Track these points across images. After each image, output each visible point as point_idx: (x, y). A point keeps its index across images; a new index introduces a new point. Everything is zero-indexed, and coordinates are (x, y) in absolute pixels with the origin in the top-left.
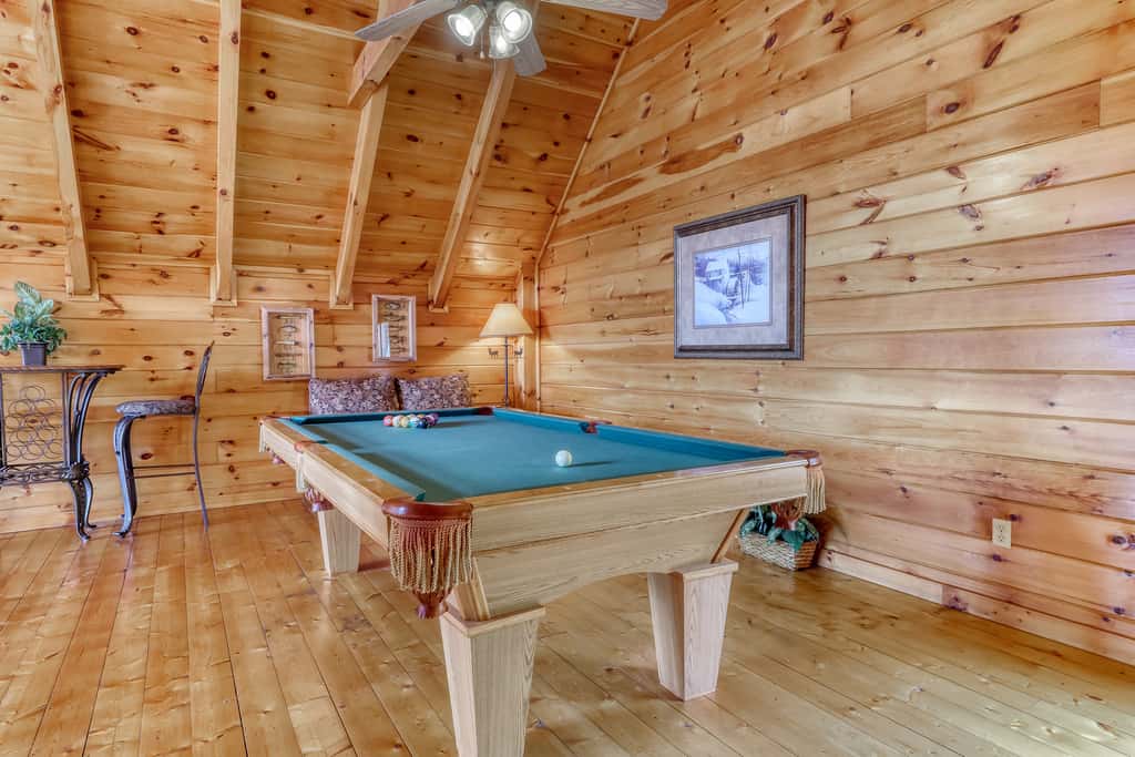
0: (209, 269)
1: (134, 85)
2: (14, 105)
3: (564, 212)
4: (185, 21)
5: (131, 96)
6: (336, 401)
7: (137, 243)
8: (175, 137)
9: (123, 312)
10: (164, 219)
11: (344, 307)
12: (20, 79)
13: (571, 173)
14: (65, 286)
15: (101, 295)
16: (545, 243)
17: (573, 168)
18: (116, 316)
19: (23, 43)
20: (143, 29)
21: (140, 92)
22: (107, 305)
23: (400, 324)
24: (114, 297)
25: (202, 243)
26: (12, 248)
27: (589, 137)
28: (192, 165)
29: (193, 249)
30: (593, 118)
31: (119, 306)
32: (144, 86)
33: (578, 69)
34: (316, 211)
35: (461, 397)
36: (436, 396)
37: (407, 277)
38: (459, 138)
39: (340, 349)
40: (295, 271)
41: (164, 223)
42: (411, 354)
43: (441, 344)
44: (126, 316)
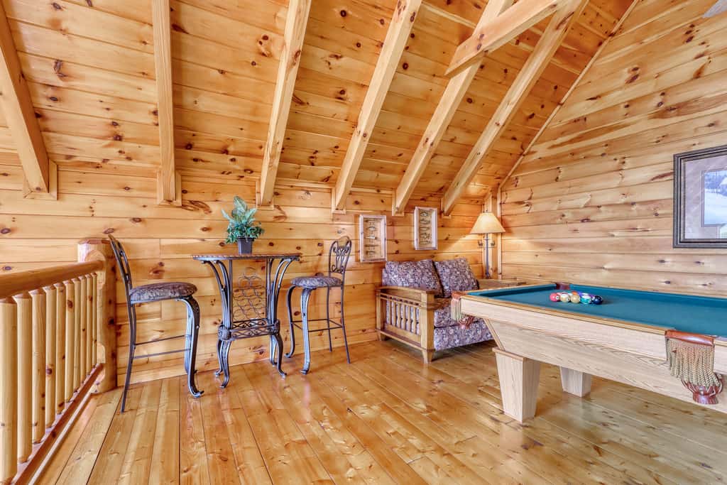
0: (331, 189)
1: (331, 56)
2: (258, 69)
3: (529, 153)
4: (376, 7)
5: (327, 64)
6: (408, 276)
7: (298, 171)
8: (342, 96)
9: (285, 217)
10: (317, 155)
11: (399, 215)
12: (267, 49)
13: (540, 127)
14: (255, 200)
15: (275, 206)
16: (509, 174)
17: (543, 124)
18: (282, 220)
19: (276, 20)
20: (350, 12)
21: (334, 61)
22: (278, 213)
23: (427, 226)
24: (281, 207)
25: (332, 172)
26: (228, 174)
27: (562, 102)
28: (345, 117)
29: (327, 175)
30: (569, 89)
31: (284, 213)
32: (337, 57)
33: (575, 52)
34: (400, 150)
35: (470, 273)
36: (458, 273)
37: (431, 196)
38: (493, 101)
39: (397, 242)
40: (375, 191)
41: (316, 158)
42: (434, 245)
43: (447, 239)
44: (287, 220)
